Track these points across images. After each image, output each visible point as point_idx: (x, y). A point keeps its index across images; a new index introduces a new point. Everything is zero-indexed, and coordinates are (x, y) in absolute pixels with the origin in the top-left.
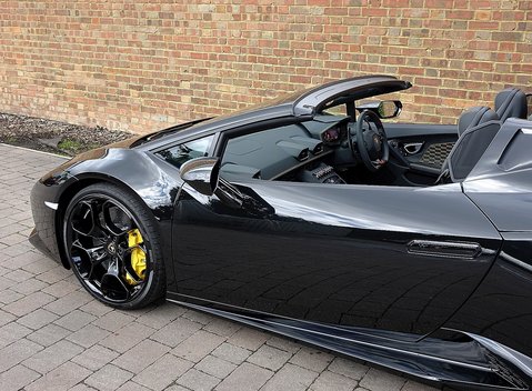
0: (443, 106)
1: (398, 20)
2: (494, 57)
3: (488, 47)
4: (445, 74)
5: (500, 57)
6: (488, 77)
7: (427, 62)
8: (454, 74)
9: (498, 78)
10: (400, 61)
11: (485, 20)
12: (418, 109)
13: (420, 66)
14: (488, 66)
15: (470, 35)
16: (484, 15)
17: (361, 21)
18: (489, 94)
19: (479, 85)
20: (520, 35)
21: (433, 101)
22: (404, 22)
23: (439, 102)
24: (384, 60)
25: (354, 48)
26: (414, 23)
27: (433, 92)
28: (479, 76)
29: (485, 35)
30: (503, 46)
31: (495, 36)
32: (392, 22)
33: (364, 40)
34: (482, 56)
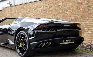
29: (61, 15)
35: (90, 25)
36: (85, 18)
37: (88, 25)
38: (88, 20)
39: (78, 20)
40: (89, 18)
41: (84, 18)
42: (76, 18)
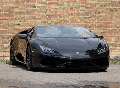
1: (18, 18)
3: (40, 24)
10: (19, 29)
11: (39, 18)
13: (24, 30)
15: (36, 22)
16: (39, 17)
17: (7, 19)
20: (47, 21)
24: (14, 29)
25: (5, 26)
26: (22, 19)
30: (44, 24)
31: (42, 22)
32: (16, 19)
33: (8, 24)
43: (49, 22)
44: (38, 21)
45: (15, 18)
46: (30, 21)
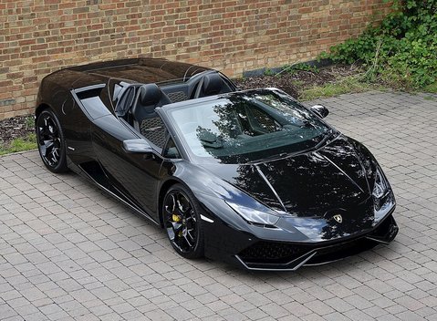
0: (51, 61)
1: (14, 10)
2: (76, 23)
3: (72, 18)
4: (49, 40)
5: (80, 23)
6: (75, 37)
7: (37, 34)
8: (55, 39)
9: (80, 36)
10: (19, 37)
11: (68, 2)
12: (35, 67)
13: (33, 38)
14: (73, 30)
15: (60, 13)
18: (77, 47)
19: (70, 43)
20: (88, 8)
21: (44, 59)
22: (18, 11)
23: (48, 58)
24: (8, 38)
26: (25, 10)
27: (44, 53)
28: (69, 37)
29: (69, 12)
30: (80, 16)
31: (75, 11)
32: (10, 12)
34: (69, 25)
35: (182, 33)
36: (167, 14)
37: (176, 34)
38: (176, 16)
39: (143, 21)
40: (179, 11)
41: (163, 13)
42: (133, 16)
43: (92, 9)
44: (64, 10)
45: (7, 10)
46: (47, 14)
